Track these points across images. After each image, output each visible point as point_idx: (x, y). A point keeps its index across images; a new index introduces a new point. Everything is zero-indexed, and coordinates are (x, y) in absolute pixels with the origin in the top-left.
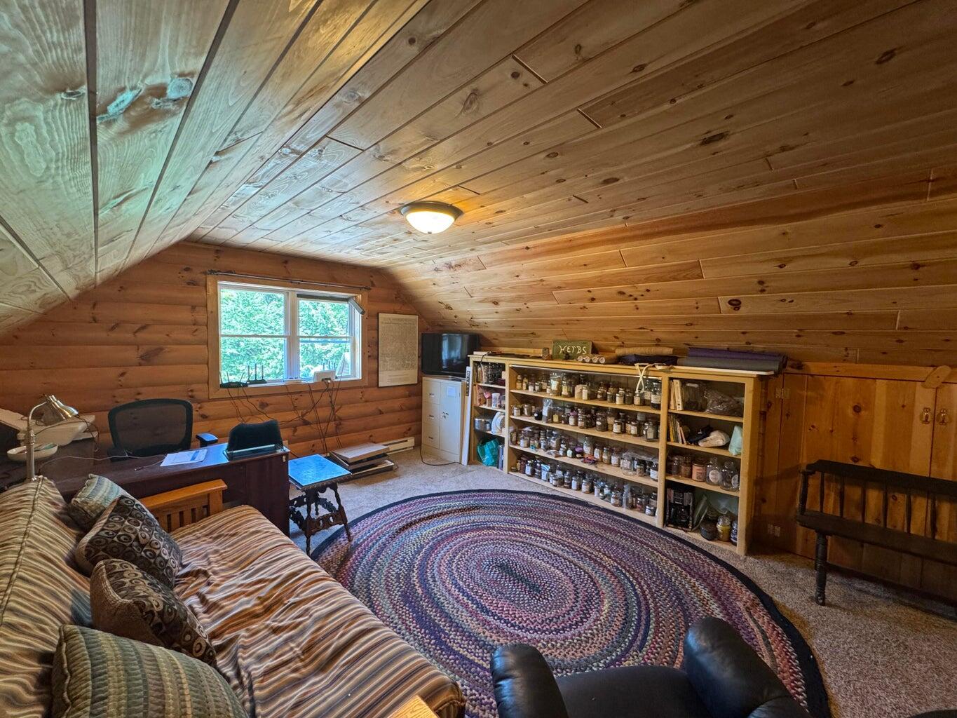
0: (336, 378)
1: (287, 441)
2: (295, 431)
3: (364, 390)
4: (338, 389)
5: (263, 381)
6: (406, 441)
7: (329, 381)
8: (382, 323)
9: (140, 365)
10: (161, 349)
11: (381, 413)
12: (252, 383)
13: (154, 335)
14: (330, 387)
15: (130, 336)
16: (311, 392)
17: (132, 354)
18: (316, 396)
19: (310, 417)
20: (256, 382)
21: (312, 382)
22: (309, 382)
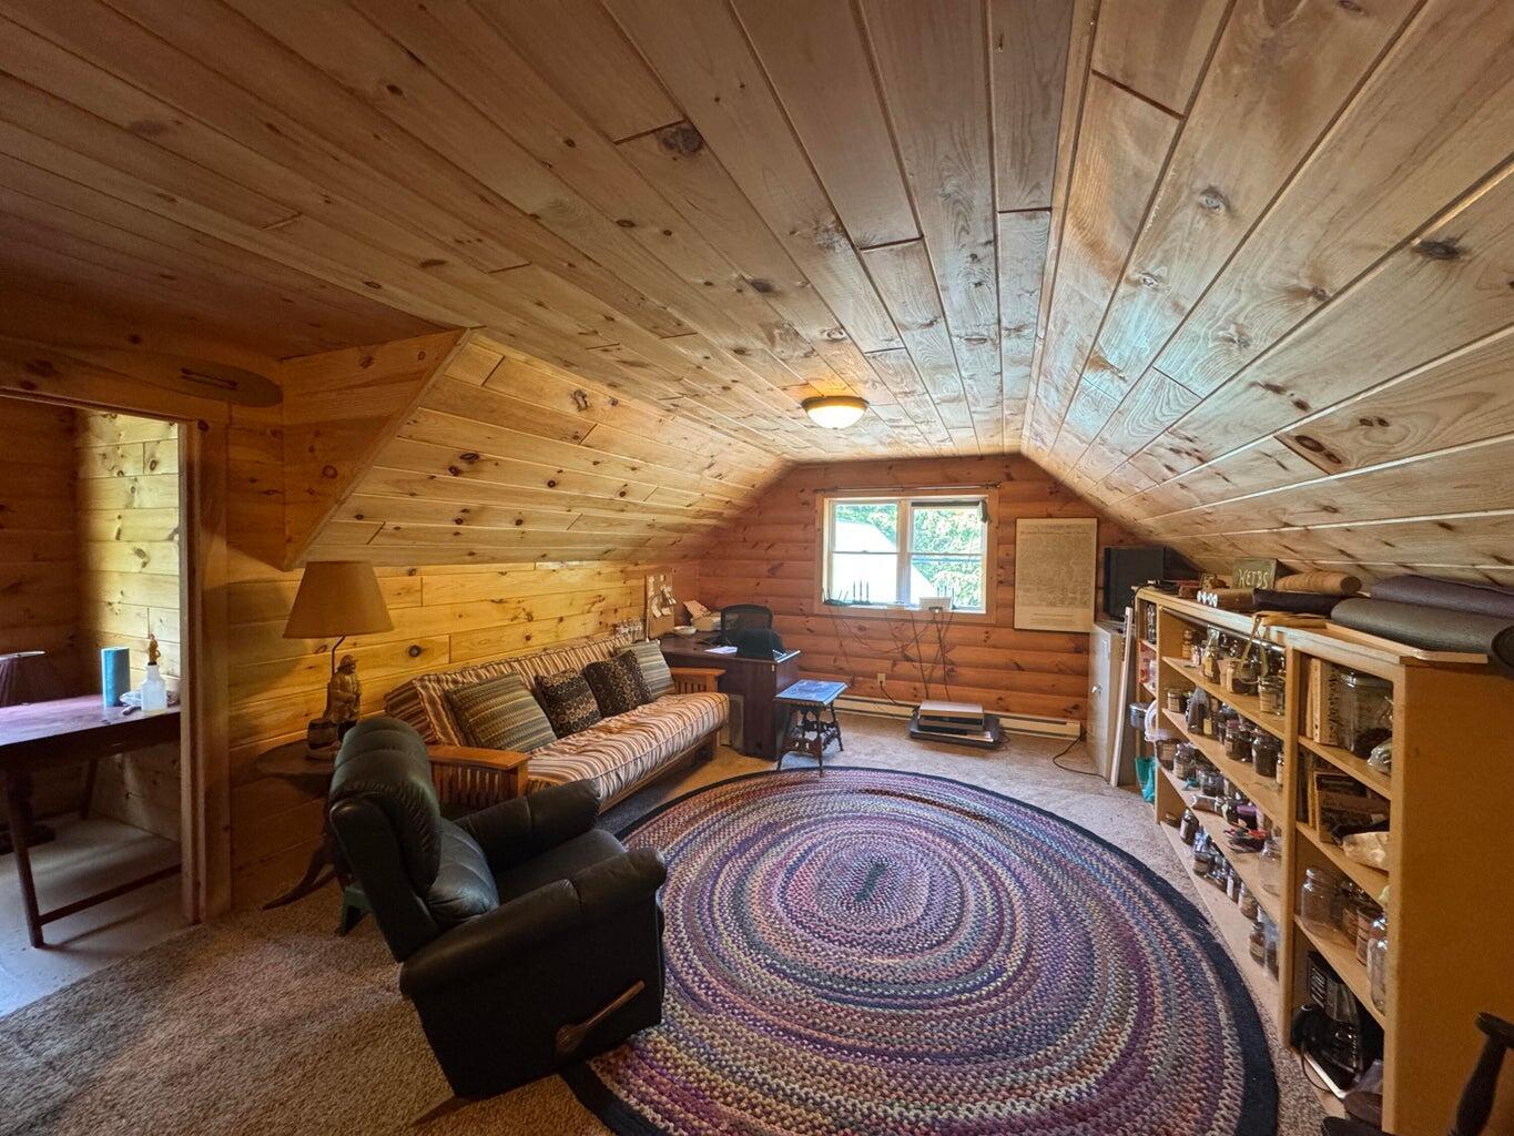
0: (954, 608)
1: (884, 675)
2: (894, 665)
3: (989, 629)
4: (950, 623)
5: (868, 603)
6: (1065, 723)
7: (937, 611)
8: (1023, 533)
9: (769, 577)
10: (782, 564)
11: (1020, 668)
12: (855, 603)
13: (777, 552)
14: (938, 619)
15: (763, 552)
16: (913, 621)
17: (764, 568)
18: (920, 628)
19: (912, 652)
20: (861, 603)
21: (918, 609)
22: (912, 609)
